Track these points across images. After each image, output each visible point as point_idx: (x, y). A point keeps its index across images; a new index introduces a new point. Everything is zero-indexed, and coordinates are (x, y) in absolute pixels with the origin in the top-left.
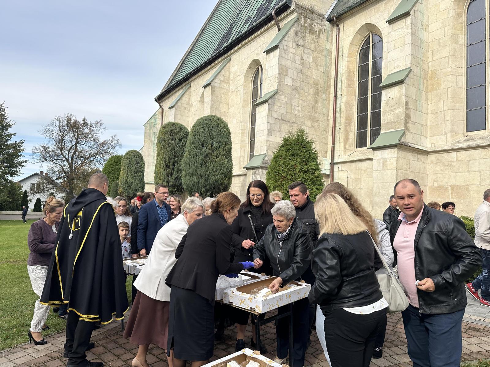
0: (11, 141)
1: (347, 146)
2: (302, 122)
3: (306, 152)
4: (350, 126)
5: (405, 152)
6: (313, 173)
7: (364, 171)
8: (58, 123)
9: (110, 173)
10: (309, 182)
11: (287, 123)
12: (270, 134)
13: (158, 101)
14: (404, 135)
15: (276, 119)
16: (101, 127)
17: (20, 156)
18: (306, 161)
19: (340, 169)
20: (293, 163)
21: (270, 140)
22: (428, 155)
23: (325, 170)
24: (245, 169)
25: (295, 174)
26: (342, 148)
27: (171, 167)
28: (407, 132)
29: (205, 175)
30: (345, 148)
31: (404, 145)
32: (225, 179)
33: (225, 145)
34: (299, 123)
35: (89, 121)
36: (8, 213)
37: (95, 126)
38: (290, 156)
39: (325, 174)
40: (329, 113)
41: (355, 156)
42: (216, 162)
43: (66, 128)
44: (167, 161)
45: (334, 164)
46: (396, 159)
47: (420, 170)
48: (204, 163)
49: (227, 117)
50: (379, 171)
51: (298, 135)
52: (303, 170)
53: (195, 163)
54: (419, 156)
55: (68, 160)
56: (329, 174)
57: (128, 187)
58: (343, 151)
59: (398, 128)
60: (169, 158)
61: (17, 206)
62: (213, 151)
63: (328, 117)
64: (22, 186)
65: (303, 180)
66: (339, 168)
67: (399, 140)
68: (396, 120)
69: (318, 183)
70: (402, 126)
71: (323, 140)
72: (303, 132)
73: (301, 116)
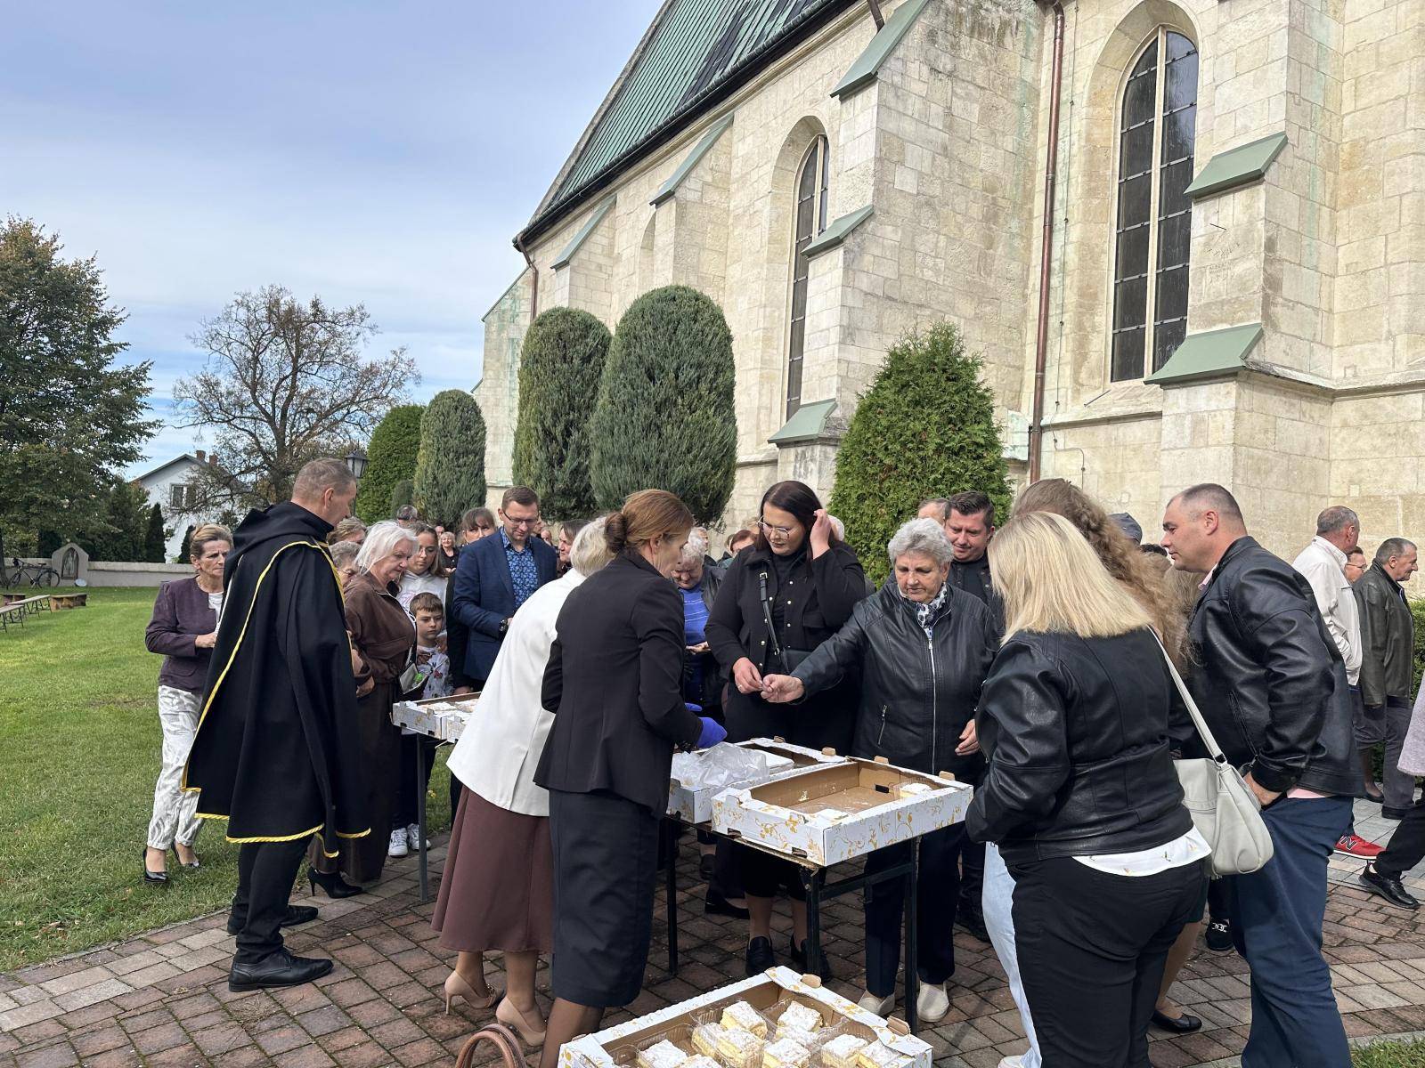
0: (115, 365)
1: (1083, 375)
2: (947, 304)
3: (957, 392)
4: (1092, 314)
5: (1260, 391)
6: (979, 457)
7: (1134, 450)
8: (242, 314)
9: (389, 455)
10: (967, 482)
11: (899, 306)
12: (848, 341)
13: (522, 247)
14: (1261, 342)
15: (866, 294)
16: (363, 324)
17: (142, 407)
18: (957, 421)
19: (1060, 445)
20: (918, 427)
21: (851, 358)
22: (1332, 403)
23: (1014, 447)
24: (774, 445)
25: (922, 459)
26: (1067, 381)
27: (560, 438)
28: (1268, 333)
30: (1076, 380)
31: (1260, 372)
32: (716, 474)
33: (716, 373)
34: (938, 307)
35: (329, 307)
36: (112, 568)
37: (345, 323)
38: (909, 407)
39: (1015, 459)
40: (1028, 275)
41: (1105, 405)
42: (687, 425)
43: (265, 326)
44: (548, 423)
45: (1042, 429)
46: (1233, 413)
47: (1307, 448)
48: (652, 428)
49: (721, 293)
50: (1179, 452)
51: (934, 343)
52: (948, 448)
53: (629, 426)
54: (1305, 405)
55: (271, 420)
56: (1026, 458)
57: (439, 495)
58: (1070, 391)
59: (1241, 320)
60: (555, 413)
61: (135, 548)
62: (681, 393)
63: (1026, 287)
64: (148, 493)
65: (948, 476)
66: (1056, 441)
67: (1244, 357)
68: (1234, 296)
69: (993, 486)
70: (1253, 314)
71: (1011, 359)
72: (949, 332)
73: (944, 285)
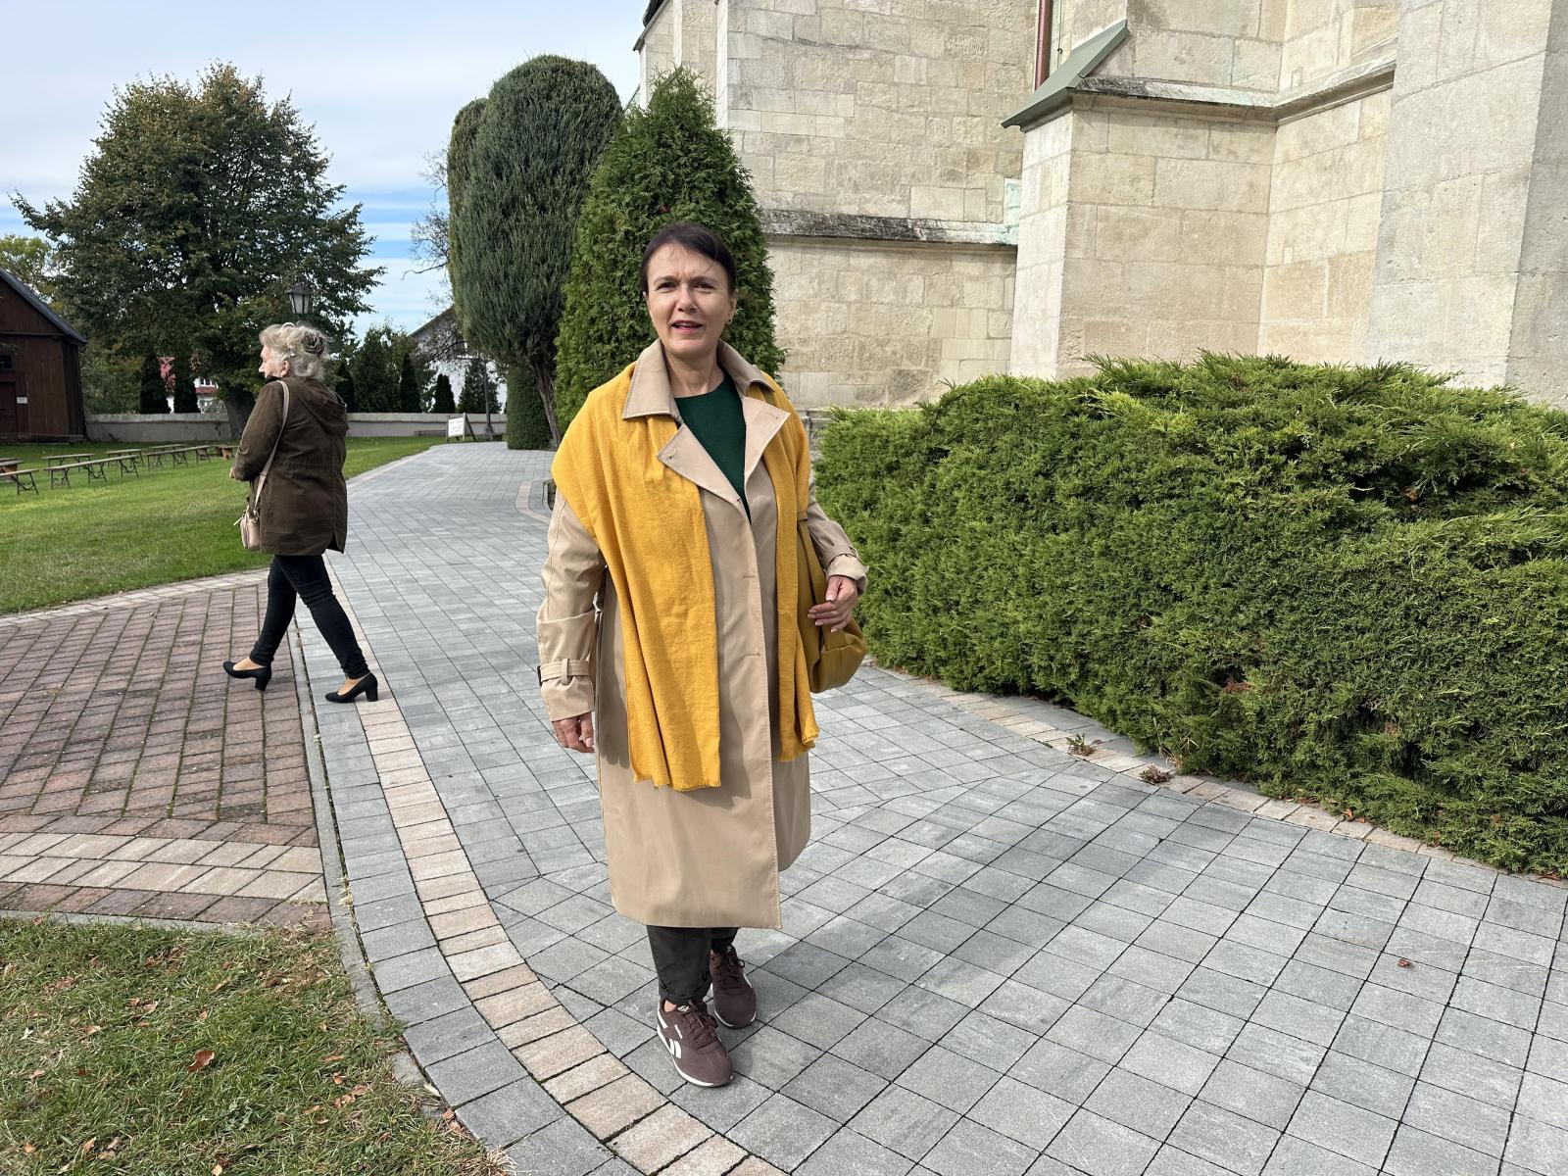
5: (1123, 122)
11: (819, 51)
12: (742, 104)
14: (1126, 49)
15: (766, 39)
21: (746, 127)
22: (1277, 128)
23: (1009, 228)
28: (1140, 34)
29: (506, 276)
31: (1107, 93)
34: (884, 47)
46: (1070, 158)
47: (1221, 198)
61: (390, 398)
67: (1087, 74)
70: (1120, 7)
73: (892, 15)
